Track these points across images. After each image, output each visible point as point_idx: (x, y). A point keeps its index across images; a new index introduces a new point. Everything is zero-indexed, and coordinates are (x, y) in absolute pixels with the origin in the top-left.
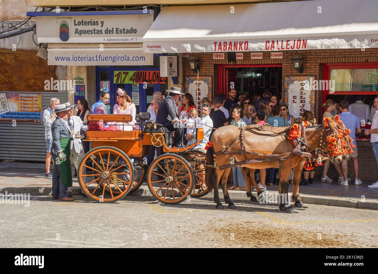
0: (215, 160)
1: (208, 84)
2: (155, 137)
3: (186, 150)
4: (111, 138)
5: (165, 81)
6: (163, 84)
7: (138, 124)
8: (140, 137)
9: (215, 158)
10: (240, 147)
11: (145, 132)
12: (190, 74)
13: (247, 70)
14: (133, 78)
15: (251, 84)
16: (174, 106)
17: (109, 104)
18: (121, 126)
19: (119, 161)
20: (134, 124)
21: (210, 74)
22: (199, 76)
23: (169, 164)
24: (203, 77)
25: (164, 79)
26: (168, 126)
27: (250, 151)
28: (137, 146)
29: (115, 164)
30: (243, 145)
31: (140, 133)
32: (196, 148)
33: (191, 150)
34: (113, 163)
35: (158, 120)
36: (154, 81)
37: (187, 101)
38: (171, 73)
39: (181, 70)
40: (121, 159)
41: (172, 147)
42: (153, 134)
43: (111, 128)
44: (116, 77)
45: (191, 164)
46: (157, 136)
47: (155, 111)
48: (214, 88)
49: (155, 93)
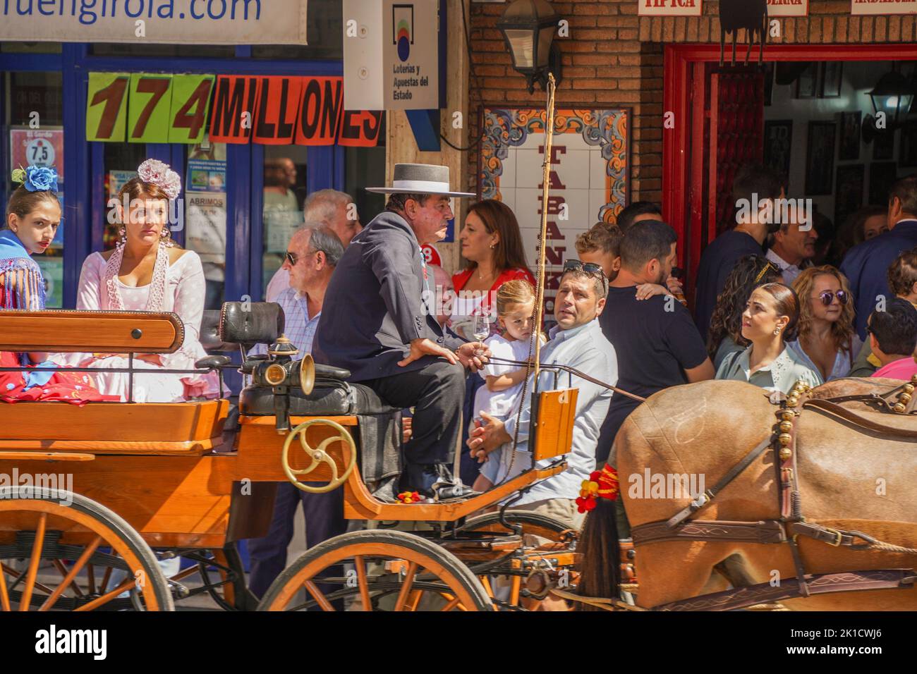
0: (628, 567)
1: (609, 151)
2: (303, 438)
3: (472, 509)
4: (57, 444)
5: (370, 134)
6: (360, 150)
7: (212, 367)
8: (219, 440)
9: (630, 558)
10: (770, 504)
11: (249, 409)
12: (510, 98)
13: (828, 74)
14: (193, 111)
15: (851, 152)
16: (416, 270)
17: (58, 253)
18: (117, 375)
19: (96, 569)
20: (192, 367)
21: (616, 99)
22: (559, 106)
23: (370, 588)
24: (577, 112)
25: (366, 122)
26: (380, 379)
27: (826, 524)
28: (203, 489)
29: (73, 585)
30: (790, 490)
31: (223, 415)
32: (527, 499)
33: (502, 513)
34: (58, 578)
35: (326, 346)
36: (309, 132)
37: (493, 241)
38: (404, 89)
39: (457, 75)
40: (106, 556)
41: (396, 495)
42: (294, 420)
43: (57, 389)
44: (102, 106)
45: (498, 591)
46: (316, 435)
47: (307, 294)
48: (640, 177)
49: (318, 201)
